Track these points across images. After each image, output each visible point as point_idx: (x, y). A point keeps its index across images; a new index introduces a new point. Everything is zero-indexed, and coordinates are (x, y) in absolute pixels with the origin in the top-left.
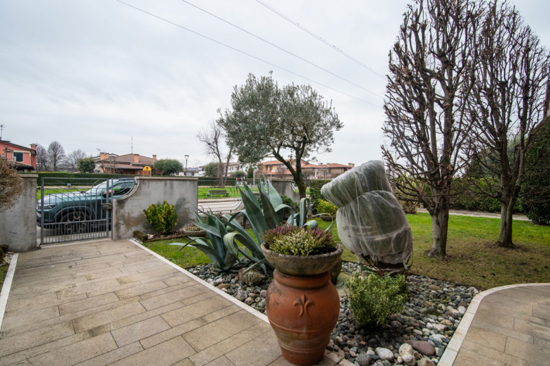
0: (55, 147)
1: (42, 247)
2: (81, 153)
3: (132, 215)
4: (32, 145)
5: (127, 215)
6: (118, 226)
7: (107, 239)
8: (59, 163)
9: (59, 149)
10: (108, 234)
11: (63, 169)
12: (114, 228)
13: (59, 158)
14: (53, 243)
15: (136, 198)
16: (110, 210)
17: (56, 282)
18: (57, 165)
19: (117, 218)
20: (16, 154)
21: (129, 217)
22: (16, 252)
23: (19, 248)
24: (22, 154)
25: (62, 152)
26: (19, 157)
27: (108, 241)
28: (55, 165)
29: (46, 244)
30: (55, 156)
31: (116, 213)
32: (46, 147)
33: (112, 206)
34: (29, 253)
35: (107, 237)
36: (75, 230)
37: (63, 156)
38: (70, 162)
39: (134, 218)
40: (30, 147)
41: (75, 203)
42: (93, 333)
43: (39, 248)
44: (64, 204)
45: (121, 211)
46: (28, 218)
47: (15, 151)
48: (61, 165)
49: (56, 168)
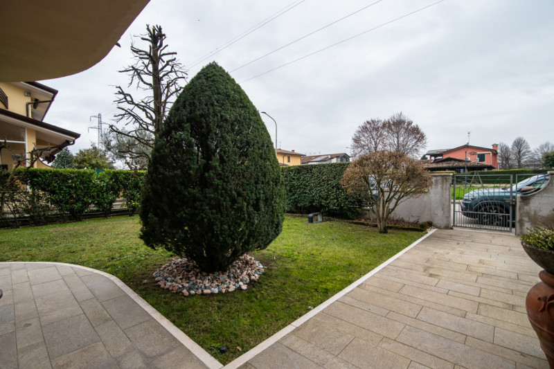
0: (519, 144)
1: (454, 228)
2: (550, 146)
3: (540, 214)
4: (493, 146)
5: (533, 213)
6: (521, 222)
7: (511, 234)
8: (524, 159)
9: (524, 145)
10: (511, 229)
11: (528, 166)
12: (517, 225)
13: (524, 154)
14: (466, 227)
15: (545, 195)
16: (514, 206)
17: (440, 249)
18: (522, 161)
19: (521, 215)
20: (479, 156)
21: (535, 214)
22: (437, 227)
23: (439, 225)
24: (484, 155)
25: (527, 147)
26: (482, 158)
27: (511, 236)
28: (519, 162)
29: (457, 226)
30: (519, 152)
31: (520, 209)
32: (510, 144)
33: (516, 202)
34: (443, 230)
35: (510, 231)
36: (492, 223)
37: (528, 152)
38: (536, 157)
39: (543, 217)
40: (492, 148)
41: (492, 198)
42: (431, 275)
43: (452, 229)
44: (485, 198)
45: (526, 208)
46: (444, 205)
47: (478, 153)
48: (526, 162)
49: (520, 166)
